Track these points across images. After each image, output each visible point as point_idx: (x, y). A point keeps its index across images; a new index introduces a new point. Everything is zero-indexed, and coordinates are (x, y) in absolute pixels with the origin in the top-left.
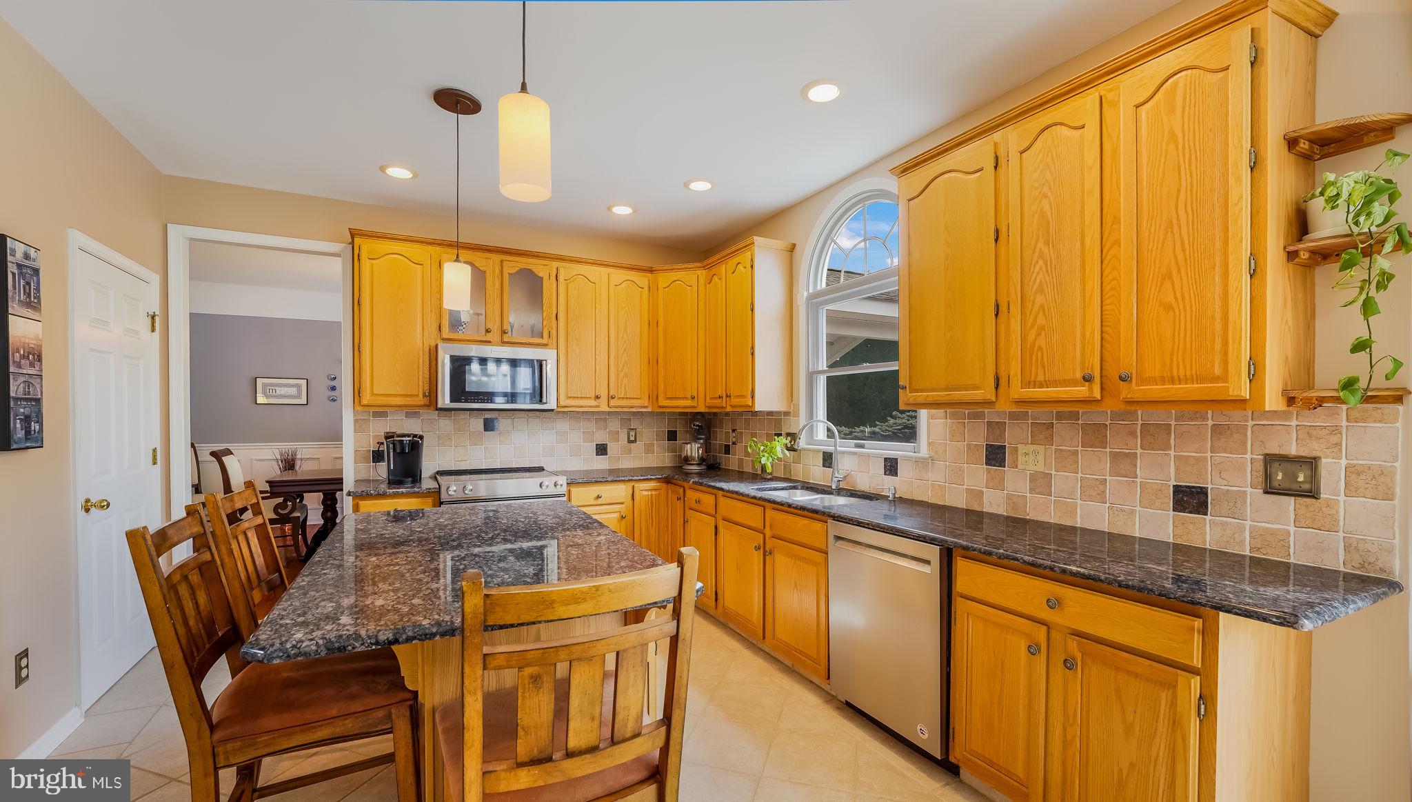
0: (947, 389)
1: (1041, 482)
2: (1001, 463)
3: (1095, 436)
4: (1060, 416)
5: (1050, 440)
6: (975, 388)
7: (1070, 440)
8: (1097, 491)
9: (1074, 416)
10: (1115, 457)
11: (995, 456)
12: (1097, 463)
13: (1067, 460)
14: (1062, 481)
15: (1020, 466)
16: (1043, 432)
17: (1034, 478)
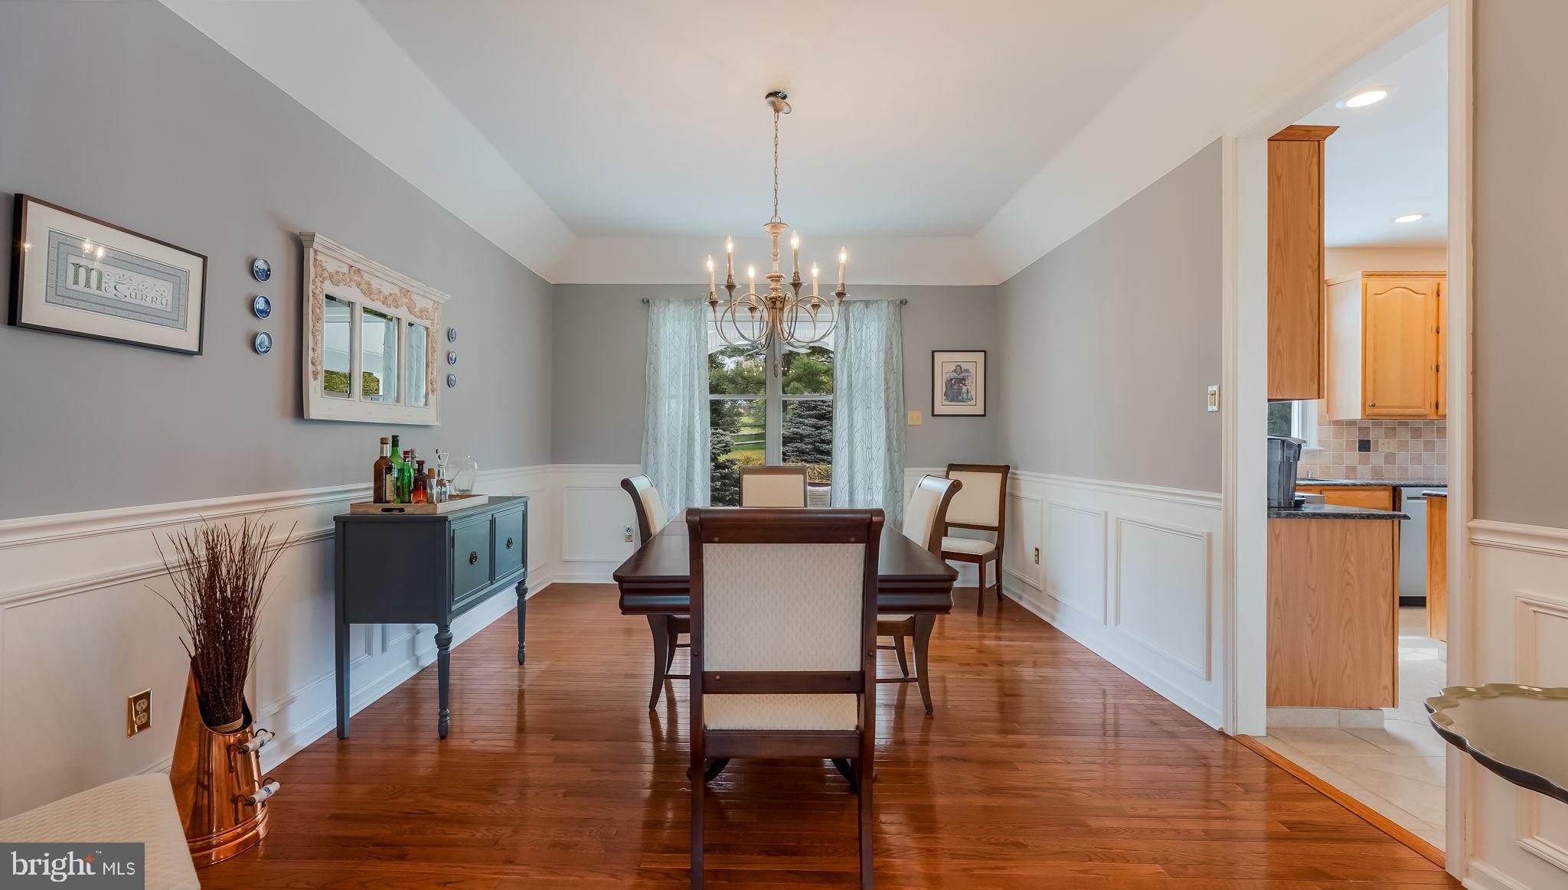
0: (1400, 407)
1: (1390, 458)
2: (1368, 450)
3: (1417, 433)
4: (1400, 424)
5: (1394, 436)
6: (1419, 407)
7: (1404, 434)
8: (1417, 459)
9: (1406, 424)
10: (1426, 443)
11: (1364, 446)
12: (1417, 446)
13: (1403, 446)
14: (1401, 456)
15: (1380, 450)
16: (1391, 432)
17: (1386, 457)
